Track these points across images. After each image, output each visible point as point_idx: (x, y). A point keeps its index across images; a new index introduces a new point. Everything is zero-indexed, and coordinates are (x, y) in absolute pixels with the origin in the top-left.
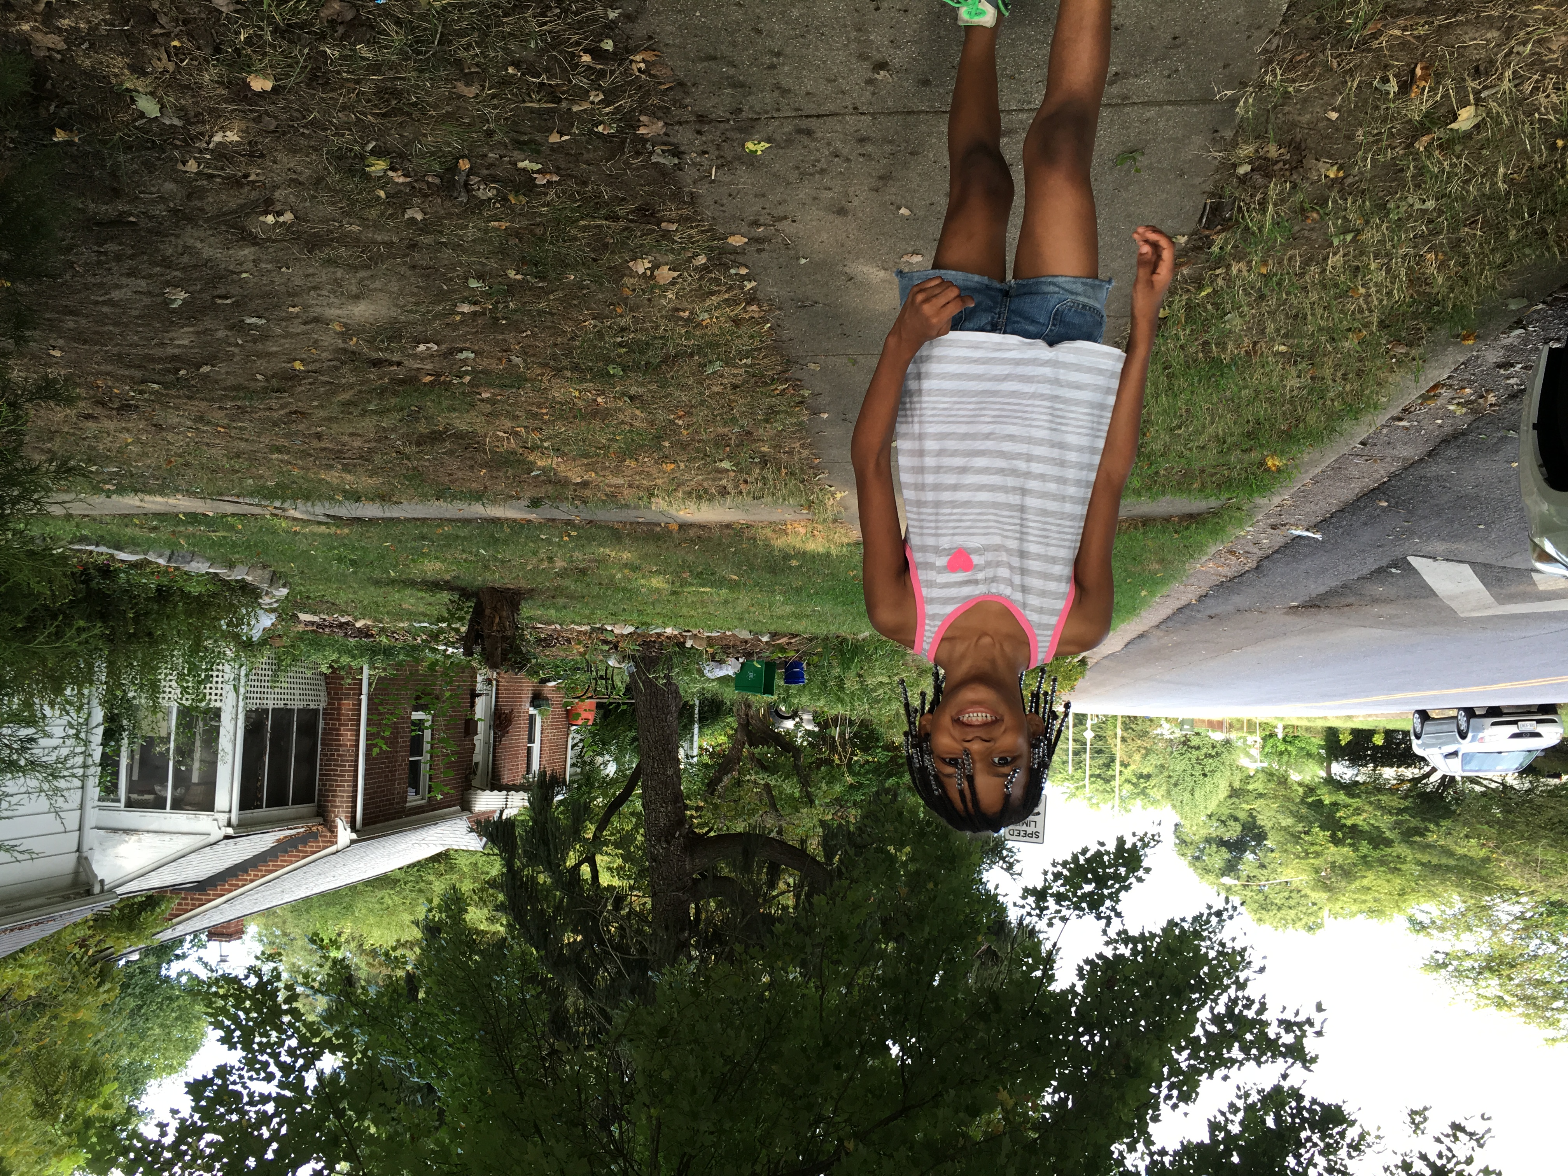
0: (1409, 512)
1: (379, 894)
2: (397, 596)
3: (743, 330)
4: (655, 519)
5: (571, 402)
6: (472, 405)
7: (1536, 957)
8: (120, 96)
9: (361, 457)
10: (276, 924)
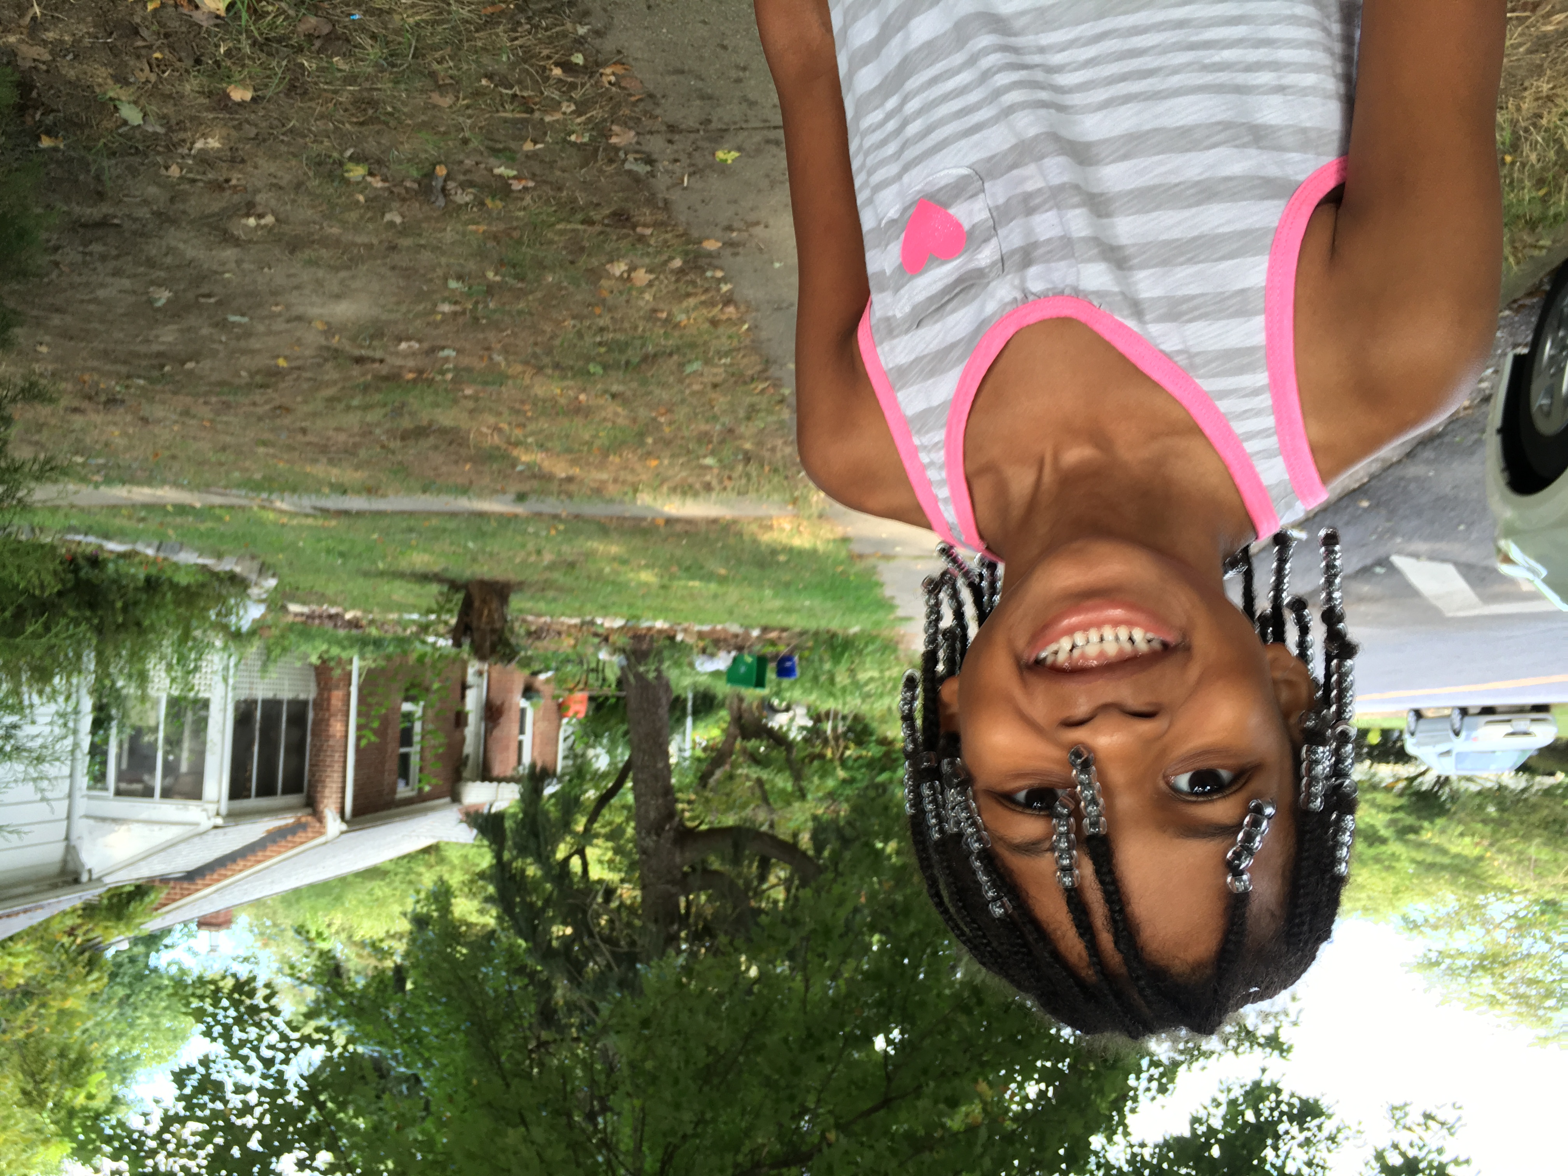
0: (1390, 512)
1: (369, 885)
2: (386, 588)
3: (721, 330)
4: (641, 514)
5: (553, 399)
6: (455, 401)
7: (1529, 955)
8: (103, 105)
9: (346, 451)
10: (266, 915)
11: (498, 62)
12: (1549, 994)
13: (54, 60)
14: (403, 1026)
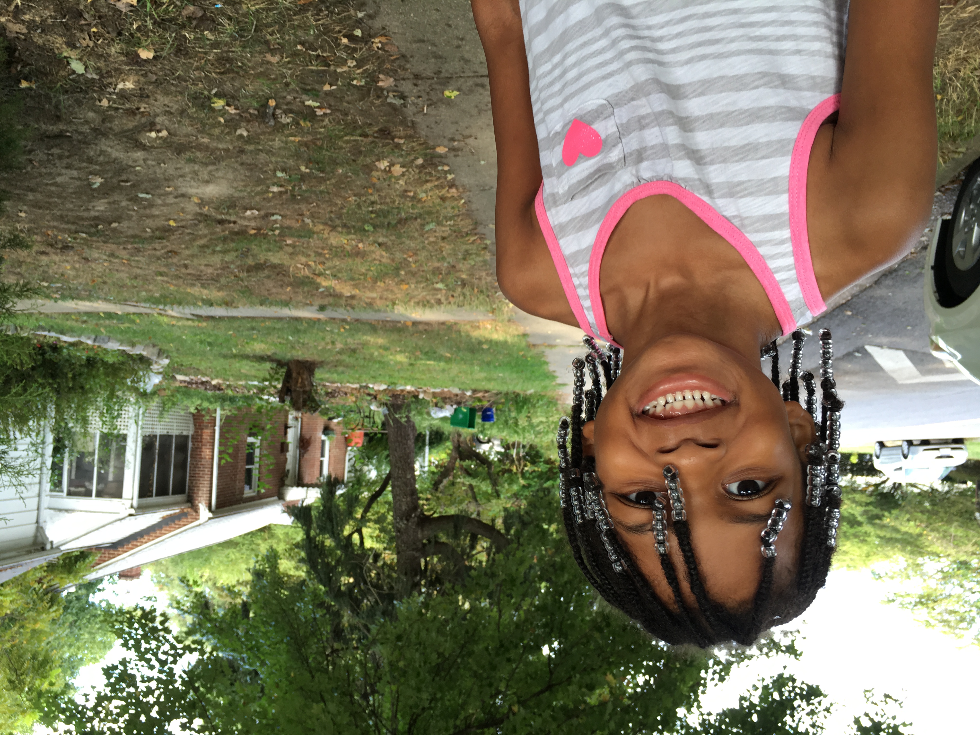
0: (865, 318)
1: (227, 551)
2: (238, 365)
3: (447, 203)
4: (397, 319)
5: (342, 247)
6: (281, 248)
7: (950, 596)
8: (60, 61)
9: (212, 279)
10: (162, 570)
11: (307, 34)
12: (962, 620)
13: (29, 33)
14: (247, 640)
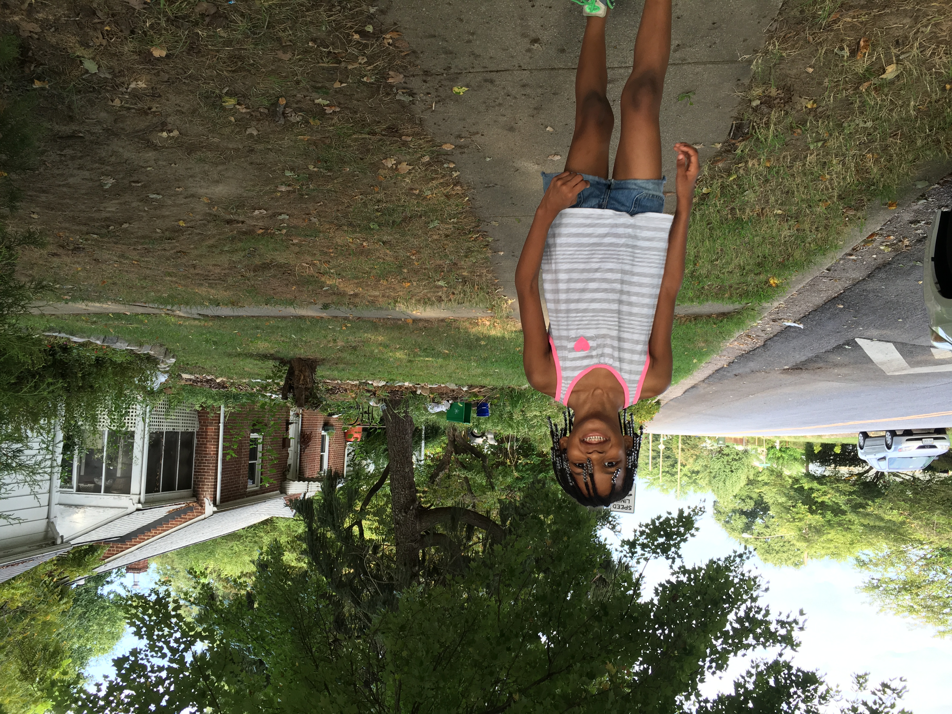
0: (856, 311)
1: (230, 544)
2: (241, 363)
3: (452, 201)
4: (398, 316)
5: (347, 245)
6: (287, 247)
8: (73, 60)
9: (220, 279)
10: (167, 563)
11: (319, 31)
12: (946, 605)
13: (43, 32)
14: (253, 630)
